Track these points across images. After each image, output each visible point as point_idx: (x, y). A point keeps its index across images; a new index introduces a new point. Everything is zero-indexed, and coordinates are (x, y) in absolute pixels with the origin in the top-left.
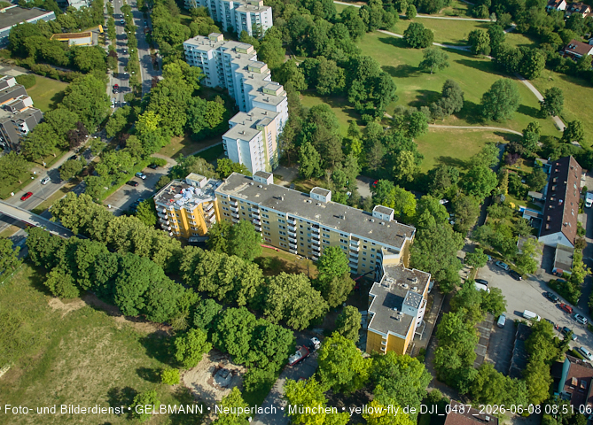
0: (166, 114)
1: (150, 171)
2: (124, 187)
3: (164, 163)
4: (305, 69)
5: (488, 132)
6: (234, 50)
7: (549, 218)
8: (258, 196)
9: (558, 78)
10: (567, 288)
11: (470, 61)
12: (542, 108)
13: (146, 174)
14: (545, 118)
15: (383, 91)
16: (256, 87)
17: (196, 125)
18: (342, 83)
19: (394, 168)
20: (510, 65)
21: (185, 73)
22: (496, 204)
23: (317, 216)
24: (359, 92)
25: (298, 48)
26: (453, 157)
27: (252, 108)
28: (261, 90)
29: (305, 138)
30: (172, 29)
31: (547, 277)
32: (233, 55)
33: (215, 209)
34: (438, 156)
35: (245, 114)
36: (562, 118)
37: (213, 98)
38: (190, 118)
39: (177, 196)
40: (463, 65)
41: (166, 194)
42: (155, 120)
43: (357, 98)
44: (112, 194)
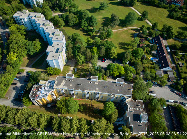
0: (18, 52)
1: (19, 75)
2: (11, 87)
3: (23, 71)
4: (63, 18)
5: (129, 29)
6: (35, 16)
7: (162, 62)
8: (71, 85)
9: (140, 4)
10: (178, 87)
11: (112, 2)
12: (142, 17)
13: (19, 77)
14: (143, 21)
15: (93, 22)
16: (51, 33)
17: (31, 53)
18: (77, 20)
19: (110, 55)
20: (126, 3)
21: (18, 29)
22: (145, 59)
23: (97, 89)
24: (85, 24)
25: (55, 8)
26: (123, 42)
27: (52, 43)
28: (53, 34)
29: (77, 52)
30: (4, 9)
31: (169, 83)
32: (36, 19)
33: (55, 94)
34: (118, 43)
35: (51, 46)
36: (147, 19)
37: (34, 40)
38: (28, 50)
39: (38, 93)
40: (111, 5)
41: (33, 93)
42: (15, 56)
43: (84, 26)
44: (7, 91)
